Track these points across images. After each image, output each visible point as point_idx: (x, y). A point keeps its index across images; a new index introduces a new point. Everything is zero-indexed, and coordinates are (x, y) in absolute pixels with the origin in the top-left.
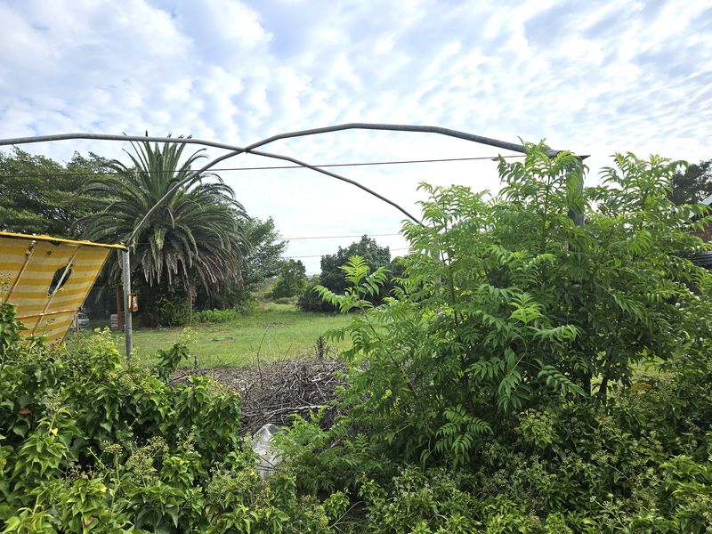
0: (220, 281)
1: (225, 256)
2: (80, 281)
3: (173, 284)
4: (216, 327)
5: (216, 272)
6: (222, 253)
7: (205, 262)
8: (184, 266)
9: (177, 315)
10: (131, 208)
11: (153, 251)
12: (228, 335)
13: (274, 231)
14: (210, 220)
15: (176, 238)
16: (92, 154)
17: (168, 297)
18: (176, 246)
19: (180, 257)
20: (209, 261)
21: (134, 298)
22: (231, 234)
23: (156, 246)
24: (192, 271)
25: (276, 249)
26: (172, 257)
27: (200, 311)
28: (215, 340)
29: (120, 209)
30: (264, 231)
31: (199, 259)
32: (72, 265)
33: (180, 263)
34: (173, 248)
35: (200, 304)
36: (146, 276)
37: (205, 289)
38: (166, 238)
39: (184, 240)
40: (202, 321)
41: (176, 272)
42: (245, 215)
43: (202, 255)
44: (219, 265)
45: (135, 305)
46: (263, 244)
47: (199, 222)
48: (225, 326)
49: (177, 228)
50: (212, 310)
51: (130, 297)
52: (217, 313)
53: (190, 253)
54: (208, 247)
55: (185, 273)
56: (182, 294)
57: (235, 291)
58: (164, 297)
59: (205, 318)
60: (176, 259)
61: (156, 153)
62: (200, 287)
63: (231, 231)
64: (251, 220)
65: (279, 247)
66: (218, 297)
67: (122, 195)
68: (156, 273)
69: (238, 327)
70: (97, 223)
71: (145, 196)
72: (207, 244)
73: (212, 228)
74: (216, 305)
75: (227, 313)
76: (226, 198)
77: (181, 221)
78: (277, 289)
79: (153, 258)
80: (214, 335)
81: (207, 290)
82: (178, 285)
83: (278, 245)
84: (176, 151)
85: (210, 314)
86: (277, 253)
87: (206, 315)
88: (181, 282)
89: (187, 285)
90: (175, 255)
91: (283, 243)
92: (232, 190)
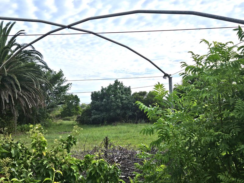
0: (33, 107)
1: (36, 92)
3: (5, 109)
5: (31, 102)
6: (34, 90)
7: (25, 95)
8: (12, 98)
14: (27, 71)
15: (7, 82)
18: (7, 86)
19: (10, 93)
20: (27, 95)
22: (40, 79)
24: (17, 101)
25: (64, 88)
26: (5, 93)
27: (21, 125)
30: (58, 77)
31: (21, 94)
33: (10, 96)
34: (5, 87)
35: (21, 121)
37: (23, 112)
39: (12, 82)
41: (8, 102)
43: (23, 92)
44: (33, 98)
46: (56, 85)
47: (21, 72)
49: (8, 76)
50: (28, 124)
53: (16, 91)
54: (26, 87)
55: (13, 103)
56: (10, 115)
57: (40, 113)
59: (23, 129)
60: (7, 94)
62: (20, 111)
64: (51, 71)
65: (67, 86)
66: (31, 117)
73: (28, 75)
74: (30, 121)
76: (38, 58)
77: (10, 72)
78: (63, 112)
81: (25, 112)
82: (8, 109)
83: (65, 86)
84: (7, 31)
85: (26, 126)
86: (65, 91)
87: (24, 127)
88: (10, 108)
89: (13, 110)
90: (6, 92)
91: (68, 84)
92: (40, 54)
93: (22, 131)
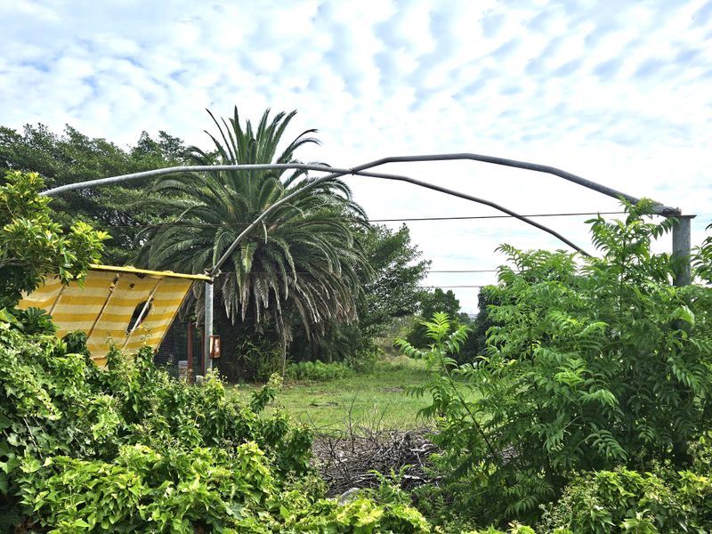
0: (325, 320)
1: (333, 284)
2: (159, 318)
3: (262, 322)
4: (317, 387)
5: (320, 308)
6: (329, 279)
7: (305, 290)
8: (277, 297)
9: (265, 366)
10: (213, 214)
11: (238, 275)
12: (332, 399)
13: (410, 245)
14: (314, 231)
15: (269, 258)
16: (163, 134)
17: (254, 339)
18: (268, 267)
19: (272, 284)
20: (312, 291)
21: (217, 341)
22: (343, 252)
23: (242, 267)
24: (288, 304)
25: (411, 273)
26: (262, 283)
27: (297, 363)
28: (314, 405)
29: (198, 215)
30: (395, 245)
31: (298, 288)
32: (152, 300)
33: (272, 292)
34: (264, 270)
35: (297, 352)
36: (227, 310)
37: (305, 331)
38: (255, 256)
39: (280, 260)
40: (298, 377)
41: (266, 305)
42: (366, 223)
43: (302, 281)
44: (325, 297)
45: (217, 350)
46: (392, 265)
47: (301, 235)
48: (331, 386)
49: (271, 243)
50: (314, 361)
51: (212, 340)
52: (320, 367)
53: (286, 278)
54: (311, 270)
55: (279, 307)
56: (274, 337)
57: (347, 335)
58: (248, 340)
59: (303, 374)
60: (267, 287)
61: (247, 137)
62: (297, 328)
63: (344, 248)
64: (373, 230)
65: (416, 270)
66: (323, 344)
67: (201, 196)
68: (240, 306)
69: (348, 389)
70: (168, 234)
71: (231, 197)
72: (310, 265)
73: (318, 242)
74: (320, 355)
75: (334, 367)
76: (339, 198)
77: (276, 233)
78: (414, 334)
79: (237, 284)
80: (312, 398)
81: (308, 332)
82: (268, 324)
83: (415, 268)
84: (275, 133)
85: (310, 367)
86: (412, 280)
87: (304, 369)
88: (273, 320)
89: (280, 324)
90: (265, 281)
91: (423, 264)
92: (347, 187)
93: (298, 379)
